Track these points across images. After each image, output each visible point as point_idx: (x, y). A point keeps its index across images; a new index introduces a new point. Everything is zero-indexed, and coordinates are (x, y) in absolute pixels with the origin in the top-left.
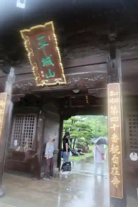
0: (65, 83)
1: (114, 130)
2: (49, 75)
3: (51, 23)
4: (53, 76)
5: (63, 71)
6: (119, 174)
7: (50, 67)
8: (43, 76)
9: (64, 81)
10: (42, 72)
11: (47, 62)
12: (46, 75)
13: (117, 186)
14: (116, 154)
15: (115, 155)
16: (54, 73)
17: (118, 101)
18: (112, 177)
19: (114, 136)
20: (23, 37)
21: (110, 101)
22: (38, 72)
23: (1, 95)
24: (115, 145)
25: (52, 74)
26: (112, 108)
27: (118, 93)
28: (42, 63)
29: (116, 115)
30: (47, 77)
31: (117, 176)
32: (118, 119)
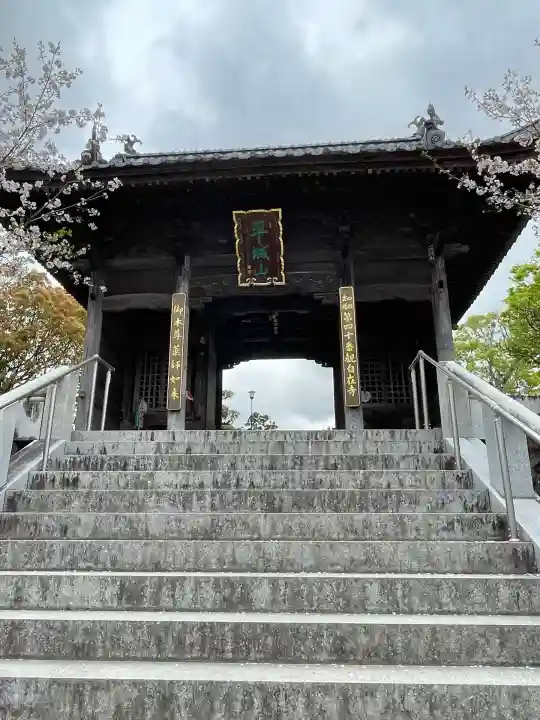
0: (283, 283)
1: (349, 338)
2: (258, 272)
3: (280, 210)
4: (266, 273)
5: (283, 267)
6: (355, 383)
7: (264, 261)
8: (250, 272)
9: (282, 281)
10: (249, 267)
11: (261, 253)
12: (255, 271)
13: (353, 395)
14: (352, 363)
15: (350, 365)
16: (267, 270)
17: (352, 306)
18: (348, 387)
19: (349, 345)
20: (234, 219)
21: (343, 307)
22: (244, 266)
23: (174, 297)
24: (350, 353)
25: (264, 270)
26: (345, 314)
27: (352, 298)
28: (252, 255)
29: (350, 322)
30: (256, 275)
31: (353, 385)
32: (353, 326)
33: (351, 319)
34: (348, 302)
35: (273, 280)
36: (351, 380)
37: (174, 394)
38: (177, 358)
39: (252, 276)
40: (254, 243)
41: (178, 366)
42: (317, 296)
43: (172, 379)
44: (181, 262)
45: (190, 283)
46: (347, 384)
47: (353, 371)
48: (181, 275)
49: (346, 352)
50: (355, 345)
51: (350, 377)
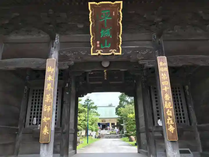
0: (120, 54)
1: (166, 91)
2: (104, 45)
3: (121, 2)
4: (109, 47)
5: (121, 43)
6: (173, 123)
7: (108, 38)
8: (98, 46)
9: (119, 52)
10: (98, 42)
11: (106, 33)
12: (102, 45)
13: (172, 132)
14: (169, 108)
15: (168, 110)
16: (110, 45)
17: (166, 69)
18: (168, 127)
19: (166, 96)
20: (90, 8)
21: (161, 70)
22: (95, 42)
23: (48, 61)
24: (168, 102)
25: (108, 45)
26: (162, 75)
27: (166, 64)
28: (100, 34)
29: (166, 80)
30: (102, 47)
31: (172, 124)
32: (168, 83)
33: (166, 78)
34: (164, 67)
35: (113, 52)
36: (170, 121)
37: (46, 130)
38: (48, 104)
39: (99, 48)
40: (102, 27)
41: (49, 110)
43: (44, 119)
44: (53, 39)
45: (59, 52)
46: (167, 125)
47: (171, 115)
48: (53, 47)
49: (165, 101)
50: (170, 96)
51: (169, 119)
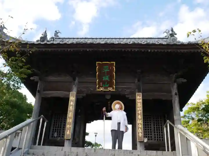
0: (114, 90)
1: (139, 113)
2: (105, 85)
3: (114, 62)
4: (107, 86)
5: (114, 84)
7: (107, 81)
8: (101, 85)
9: (114, 89)
10: (101, 83)
11: (106, 78)
12: (103, 85)
13: (141, 136)
14: (140, 123)
16: (108, 85)
17: (141, 101)
18: (139, 133)
19: (139, 116)
20: (97, 65)
21: (137, 101)
22: (99, 83)
23: (71, 93)
24: (140, 119)
25: (107, 85)
26: (138, 104)
27: (141, 97)
28: (102, 79)
29: (140, 107)
30: (104, 86)
31: (141, 132)
32: (141, 109)
33: (140, 106)
34: (139, 99)
35: (110, 89)
36: (140, 130)
37: (68, 133)
38: (70, 118)
39: (102, 87)
41: (70, 121)
42: (127, 96)
43: (68, 126)
44: (74, 80)
45: (78, 88)
46: (138, 132)
47: (141, 127)
48: (74, 85)
49: (138, 119)
50: (142, 116)
51: (140, 129)
